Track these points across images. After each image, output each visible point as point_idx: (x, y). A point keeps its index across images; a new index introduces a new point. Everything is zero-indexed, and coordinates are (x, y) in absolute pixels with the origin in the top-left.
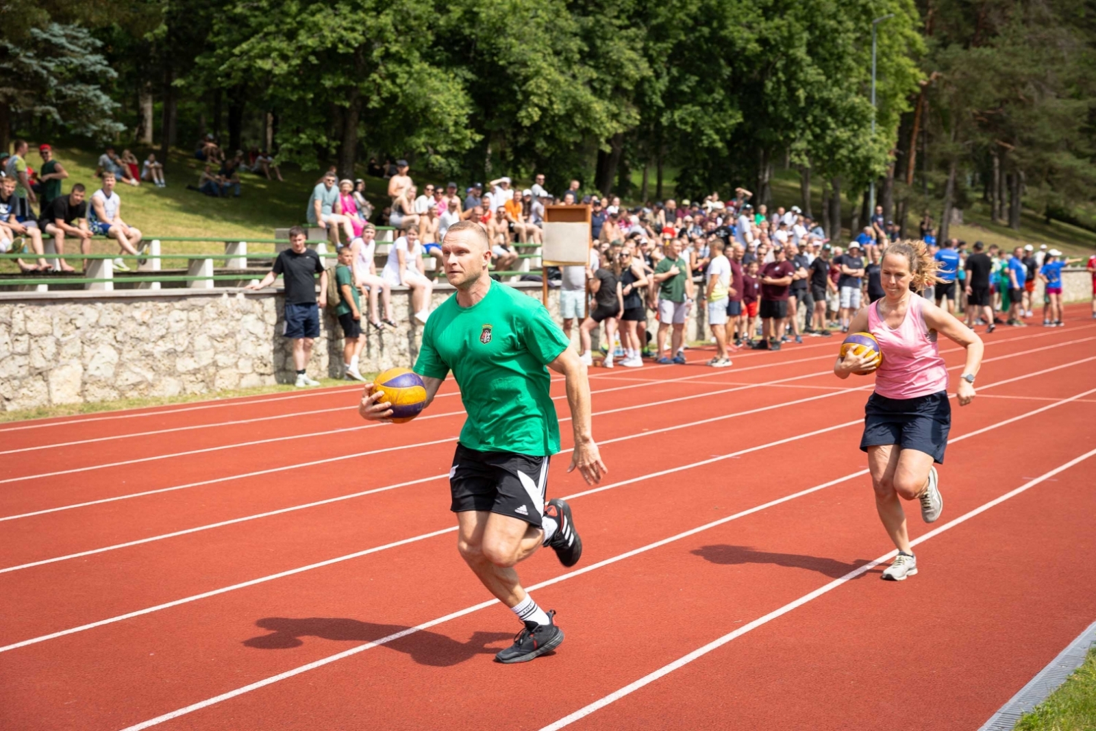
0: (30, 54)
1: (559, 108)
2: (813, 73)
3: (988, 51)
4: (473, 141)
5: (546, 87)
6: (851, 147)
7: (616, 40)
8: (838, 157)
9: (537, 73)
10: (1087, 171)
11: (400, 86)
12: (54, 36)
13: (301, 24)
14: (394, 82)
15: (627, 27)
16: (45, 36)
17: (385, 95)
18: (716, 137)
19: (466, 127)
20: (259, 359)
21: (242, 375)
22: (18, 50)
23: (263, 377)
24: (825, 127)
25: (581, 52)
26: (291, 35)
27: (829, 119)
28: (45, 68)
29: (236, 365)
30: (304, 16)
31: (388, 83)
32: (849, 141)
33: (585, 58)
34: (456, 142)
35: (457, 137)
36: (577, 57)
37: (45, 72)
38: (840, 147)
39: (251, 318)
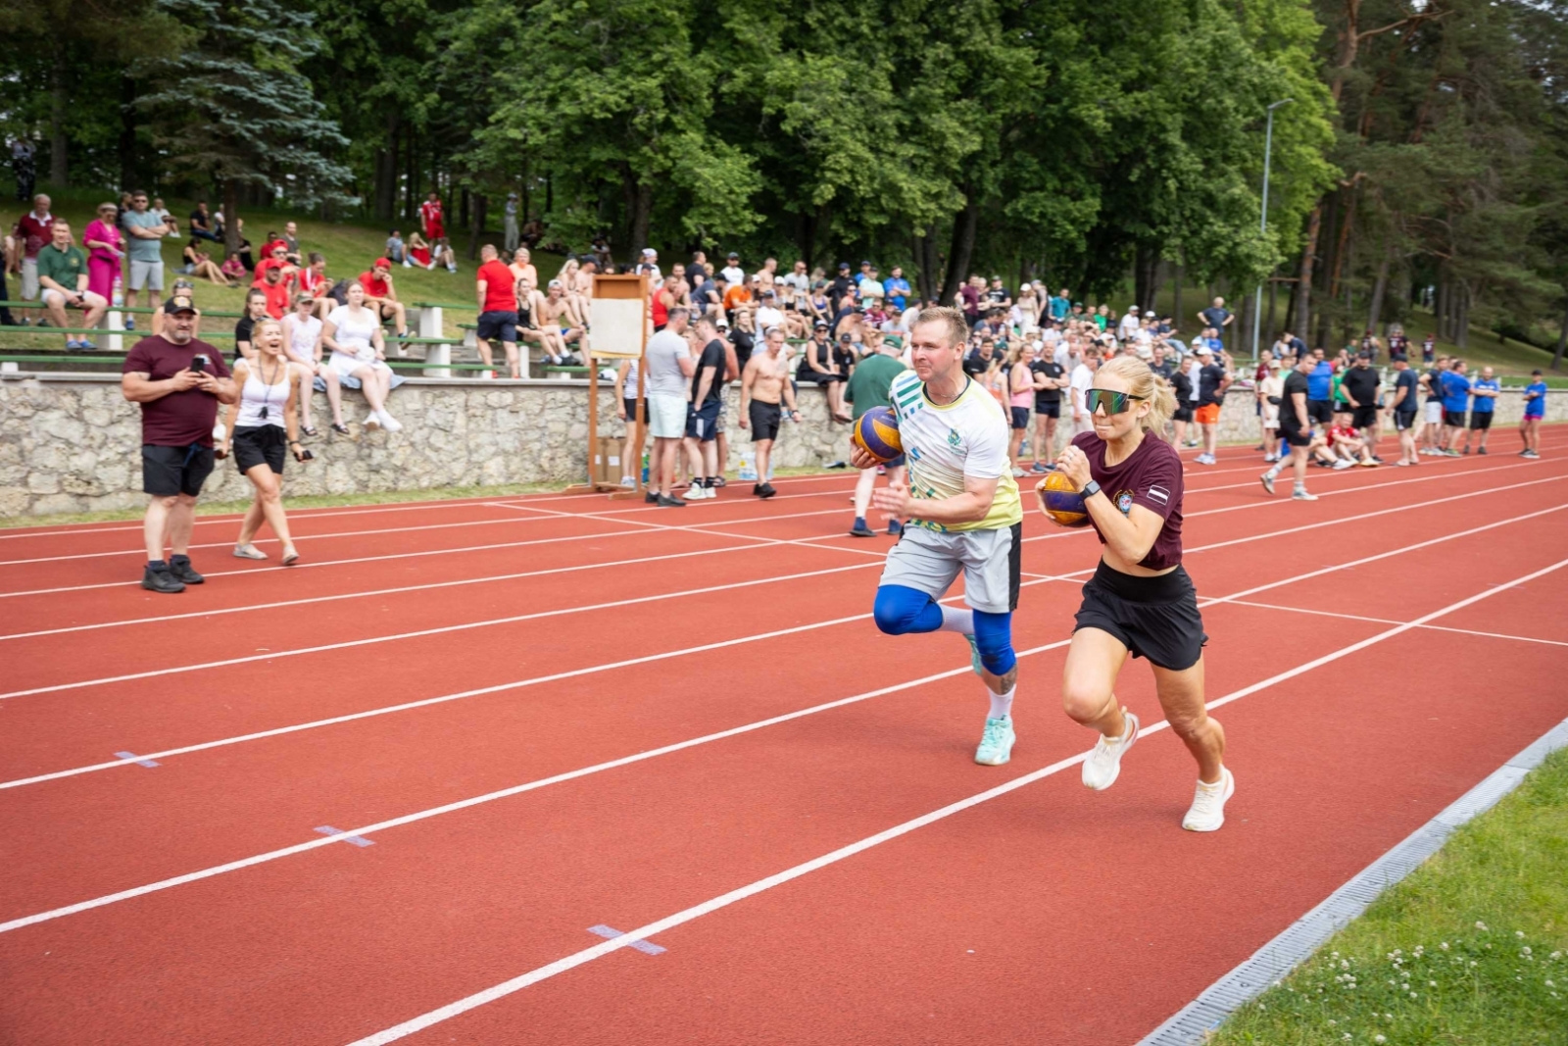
0: (234, 115)
1: (864, 190)
2: (1188, 160)
3: (1417, 148)
4: (755, 223)
5: (846, 162)
6: (1230, 244)
7: (944, 113)
8: (1215, 253)
9: (839, 148)
10: (1530, 283)
11: (673, 160)
12: (262, 95)
13: (564, 89)
14: (667, 157)
15: (958, 98)
16: (250, 95)
17: (657, 170)
18: (1069, 227)
19: (745, 207)
20: (72, 474)
21: (37, 497)
22: (220, 111)
23: (84, 500)
24: (1203, 221)
25: (900, 126)
26: (553, 101)
27: (1209, 213)
28: (248, 130)
29: (24, 482)
30: (567, 80)
31: (660, 157)
32: (1228, 237)
33: (905, 134)
34: (735, 224)
35: (735, 218)
36: (894, 132)
37: (247, 135)
38: (1218, 243)
39: (54, 416)
